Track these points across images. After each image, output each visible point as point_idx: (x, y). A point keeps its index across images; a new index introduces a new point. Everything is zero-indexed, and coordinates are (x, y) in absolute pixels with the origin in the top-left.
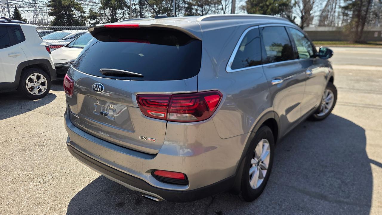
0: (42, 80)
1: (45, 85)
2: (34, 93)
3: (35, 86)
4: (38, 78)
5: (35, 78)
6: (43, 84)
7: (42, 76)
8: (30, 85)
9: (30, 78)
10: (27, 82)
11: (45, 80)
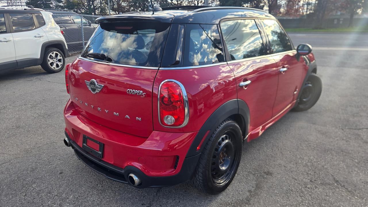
0: (59, 58)
1: (61, 61)
2: (54, 68)
3: (54, 62)
4: (57, 55)
5: (54, 55)
6: (60, 60)
7: (59, 54)
8: (51, 61)
9: (51, 55)
10: (49, 59)
11: (61, 58)
